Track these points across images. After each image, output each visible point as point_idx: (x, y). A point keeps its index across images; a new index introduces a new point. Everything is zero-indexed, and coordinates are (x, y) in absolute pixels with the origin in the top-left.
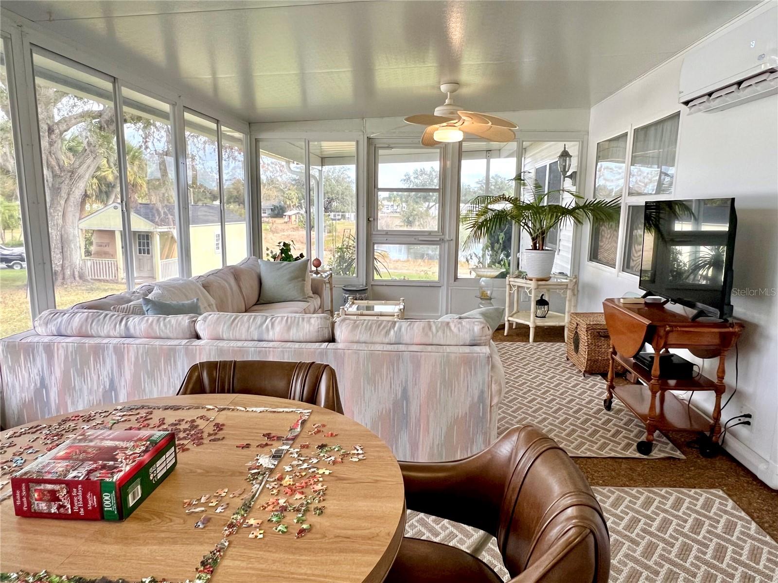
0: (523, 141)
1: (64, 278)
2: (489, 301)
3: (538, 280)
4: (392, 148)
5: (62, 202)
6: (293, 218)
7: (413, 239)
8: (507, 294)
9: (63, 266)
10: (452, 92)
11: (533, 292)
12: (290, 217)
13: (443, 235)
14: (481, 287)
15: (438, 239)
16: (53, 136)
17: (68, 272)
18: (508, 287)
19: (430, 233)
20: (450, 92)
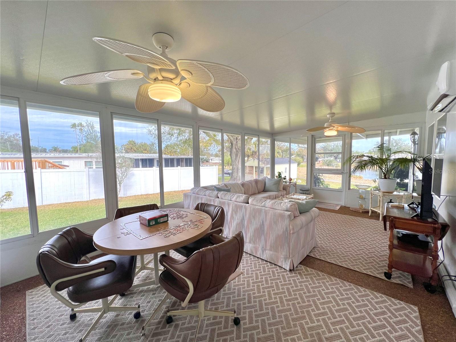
0: (384, 130)
1: (237, 180)
2: (364, 200)
3: (384, 192)
4: (322, 138)
5: (238, 158)
6: (321, 161)
7: (330, 172)
8: (370, 197)
9: (237, 176)
10: (332, 117)
11: (381, 197)
12: (319, 161)
13: (343, 171)
14: (360, 193)
15: (341, 172)
16: (237, 140)
17: (238, 178)
18: (370, 194)
19: (337, 170)
20: (331, 117)
